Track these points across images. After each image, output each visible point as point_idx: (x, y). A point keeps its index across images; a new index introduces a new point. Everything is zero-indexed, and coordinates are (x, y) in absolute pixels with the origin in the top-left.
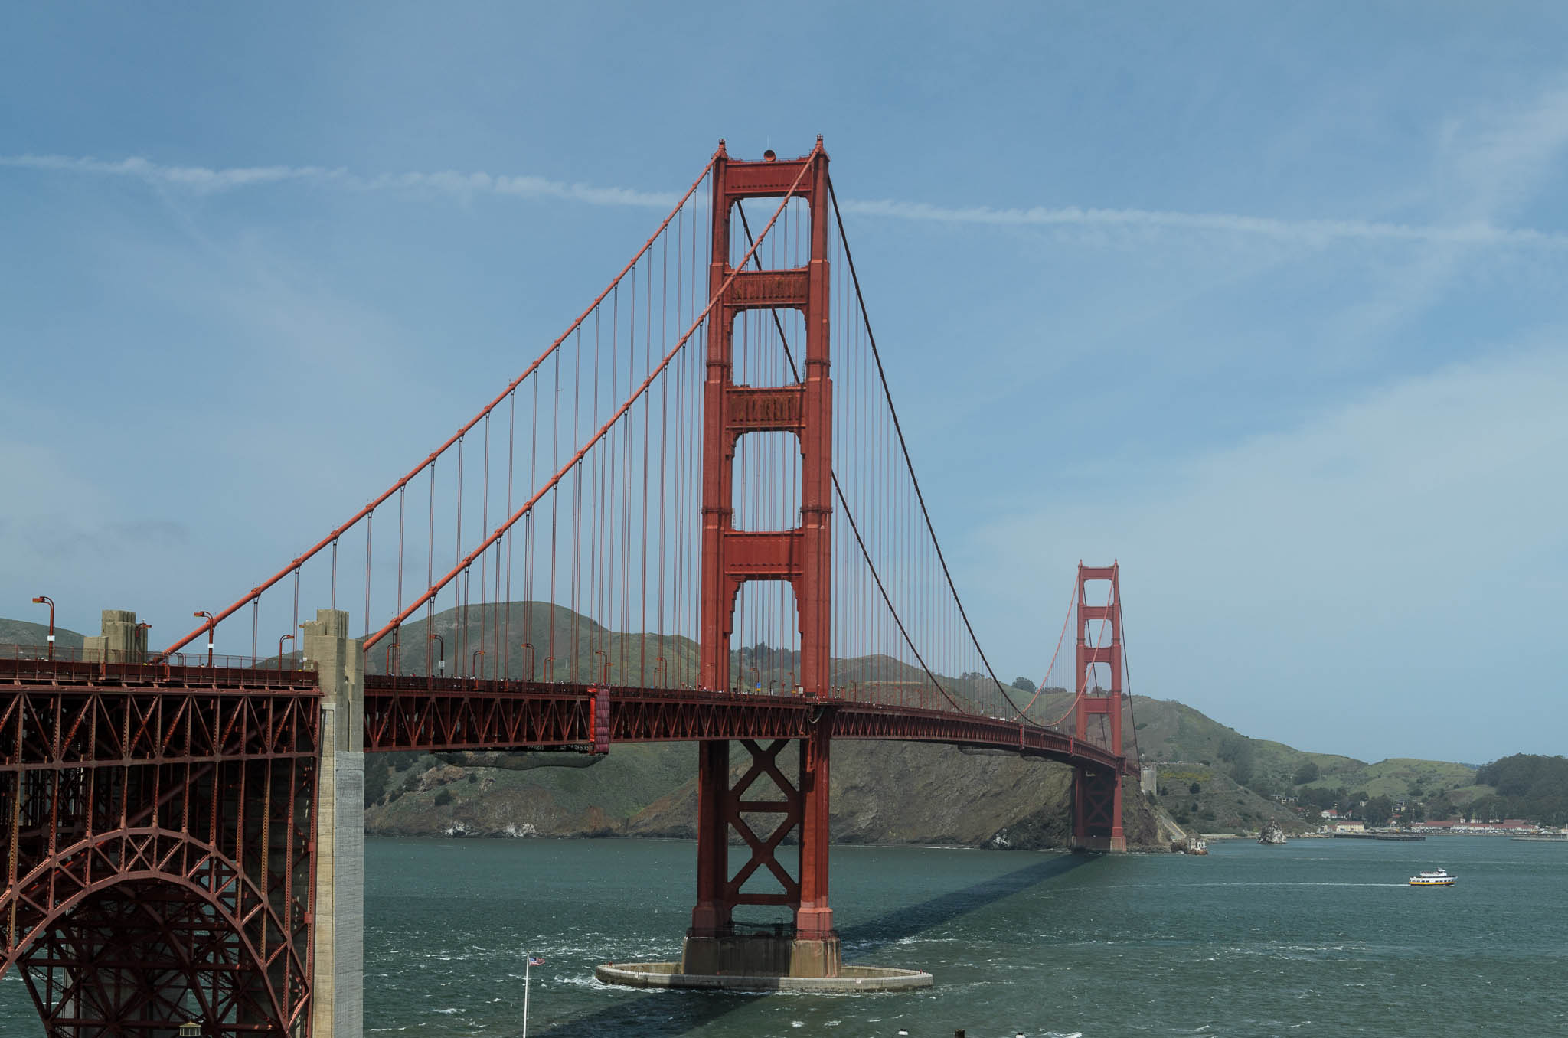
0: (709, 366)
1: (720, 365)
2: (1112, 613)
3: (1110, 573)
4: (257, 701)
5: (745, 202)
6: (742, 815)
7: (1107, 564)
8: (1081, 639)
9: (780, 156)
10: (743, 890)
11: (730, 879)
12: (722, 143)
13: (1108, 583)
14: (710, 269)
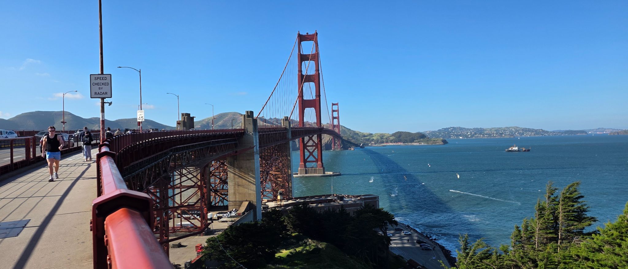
0: (298, 71)
1: (300, 71)
2: (337, 111)
3: (337, 104)
5: (302, 43)
6: (307, 148)
8: (333, 115)
9: (309, 34)
10: (308, 160)
11: (306, 158)
12: (299, 32)
14: (298, 54)
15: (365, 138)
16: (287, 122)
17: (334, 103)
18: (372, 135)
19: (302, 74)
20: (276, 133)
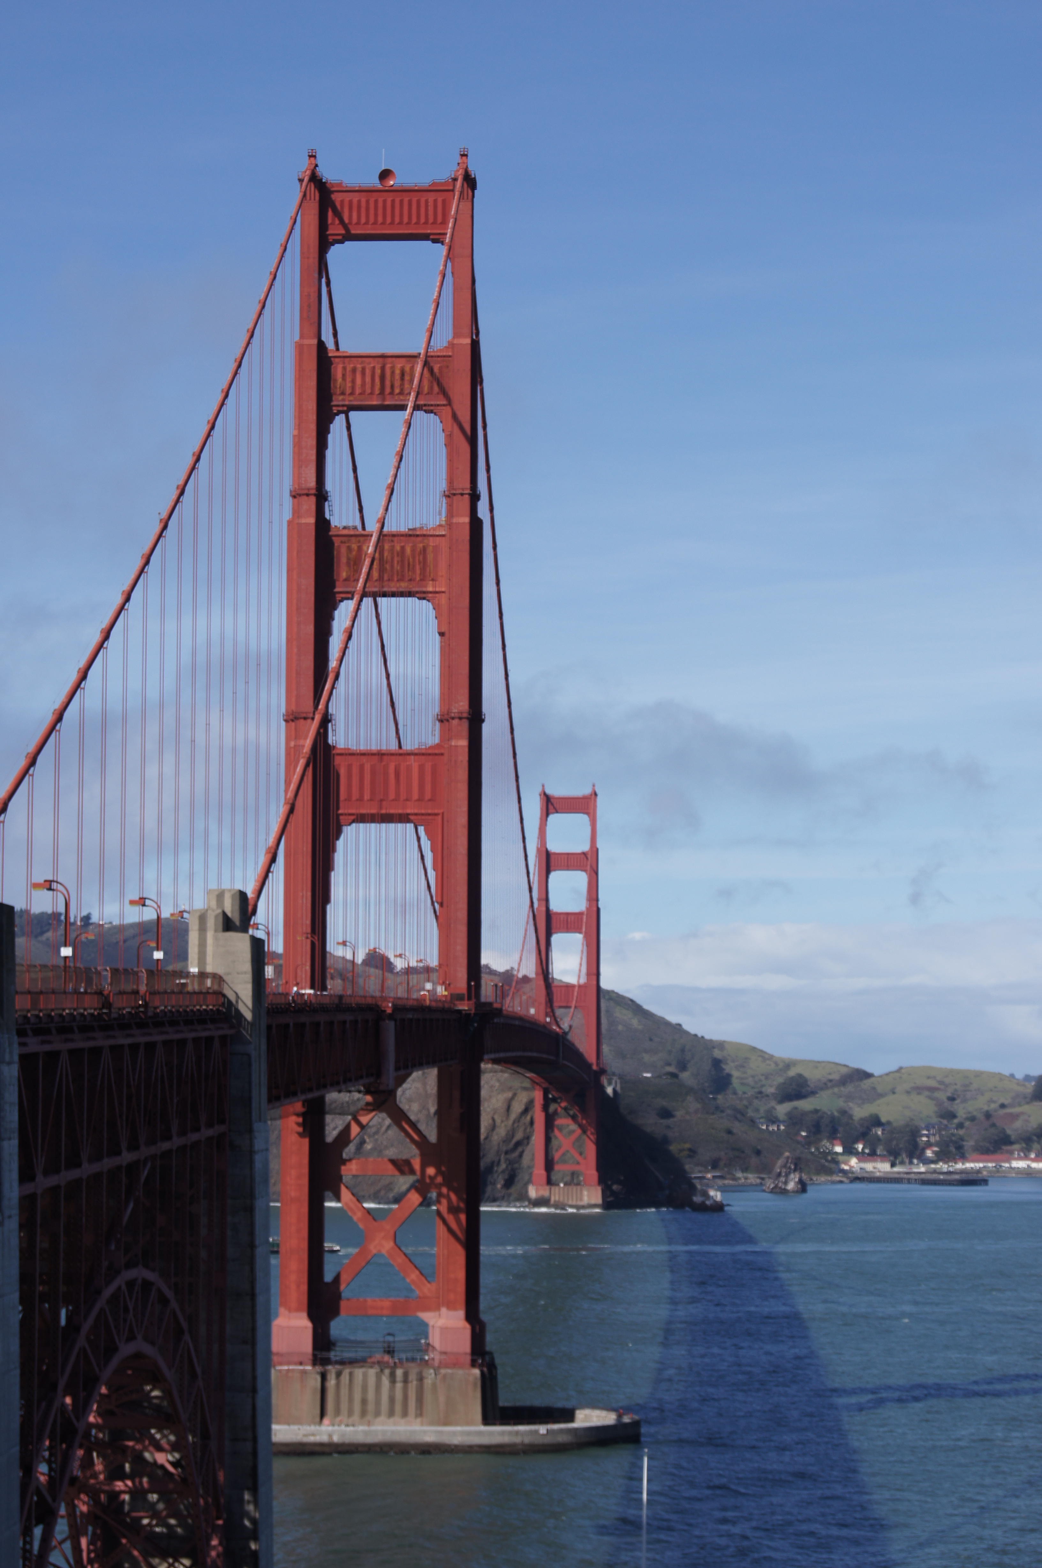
0: (294, 496)
1: (312, 495)
2: (587, 862)
3: (584, 805)
8: (543, 900)
12: (312, 156)
14: (300, 348)
15: (806, 1105)
16: (241, 943)
17: (556, 791)
18: (866, 1084)
19: (322, 525)
20: (150, 1047)
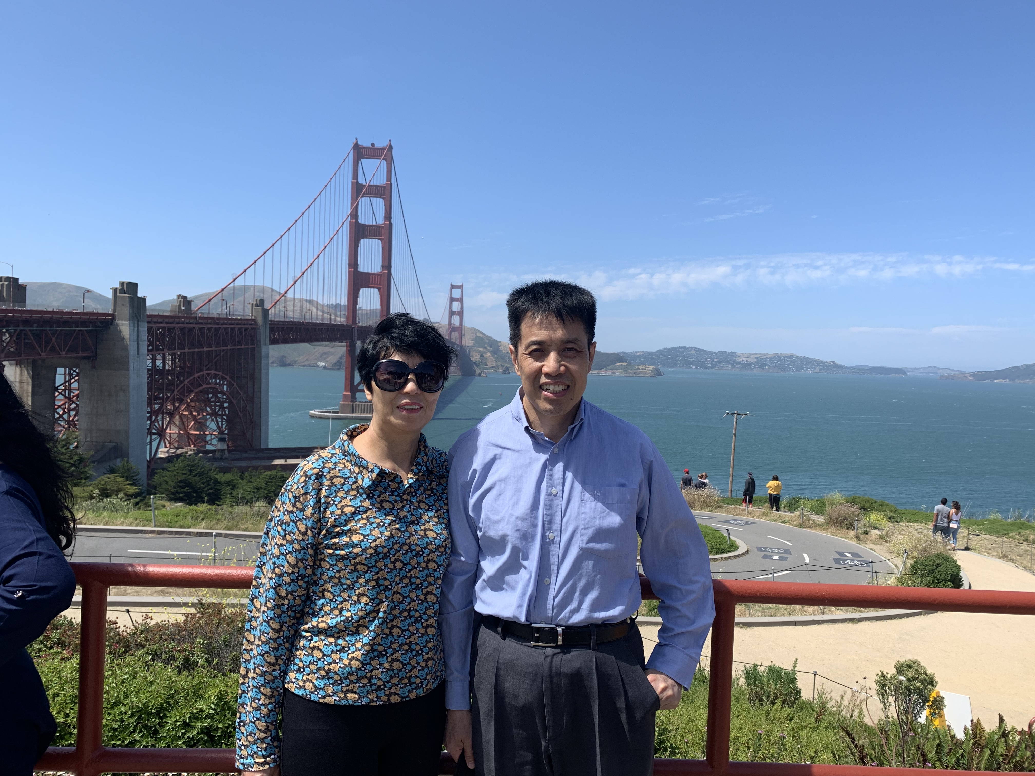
0: (351, 215)
1: (354, 215)
2: (461, 300)
3: (460, 287)
4: (240, 329)
7: (460, 284)
8: (450, 308)
9: (377, 145)
11: (355, 384)
12: (356, 139)
13: (460, 290)
14: (352, 183)
16: (261, 309)
17: (455, 284)
19: (357, 222)
